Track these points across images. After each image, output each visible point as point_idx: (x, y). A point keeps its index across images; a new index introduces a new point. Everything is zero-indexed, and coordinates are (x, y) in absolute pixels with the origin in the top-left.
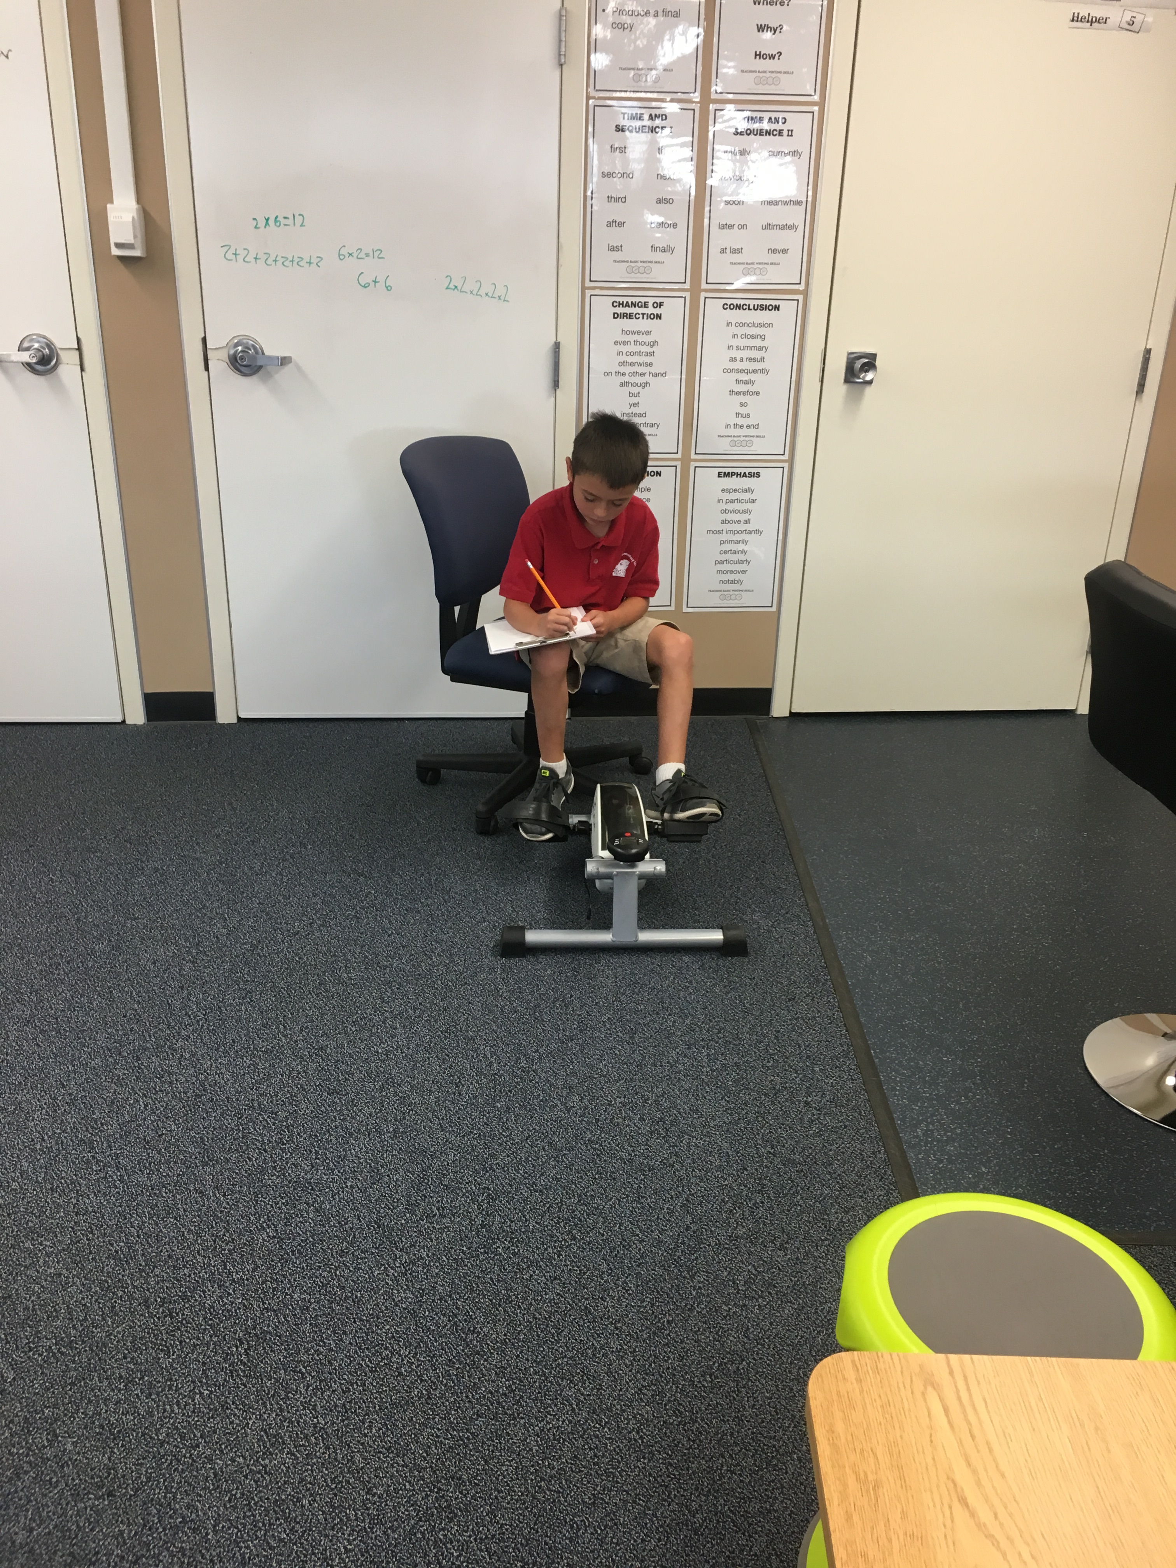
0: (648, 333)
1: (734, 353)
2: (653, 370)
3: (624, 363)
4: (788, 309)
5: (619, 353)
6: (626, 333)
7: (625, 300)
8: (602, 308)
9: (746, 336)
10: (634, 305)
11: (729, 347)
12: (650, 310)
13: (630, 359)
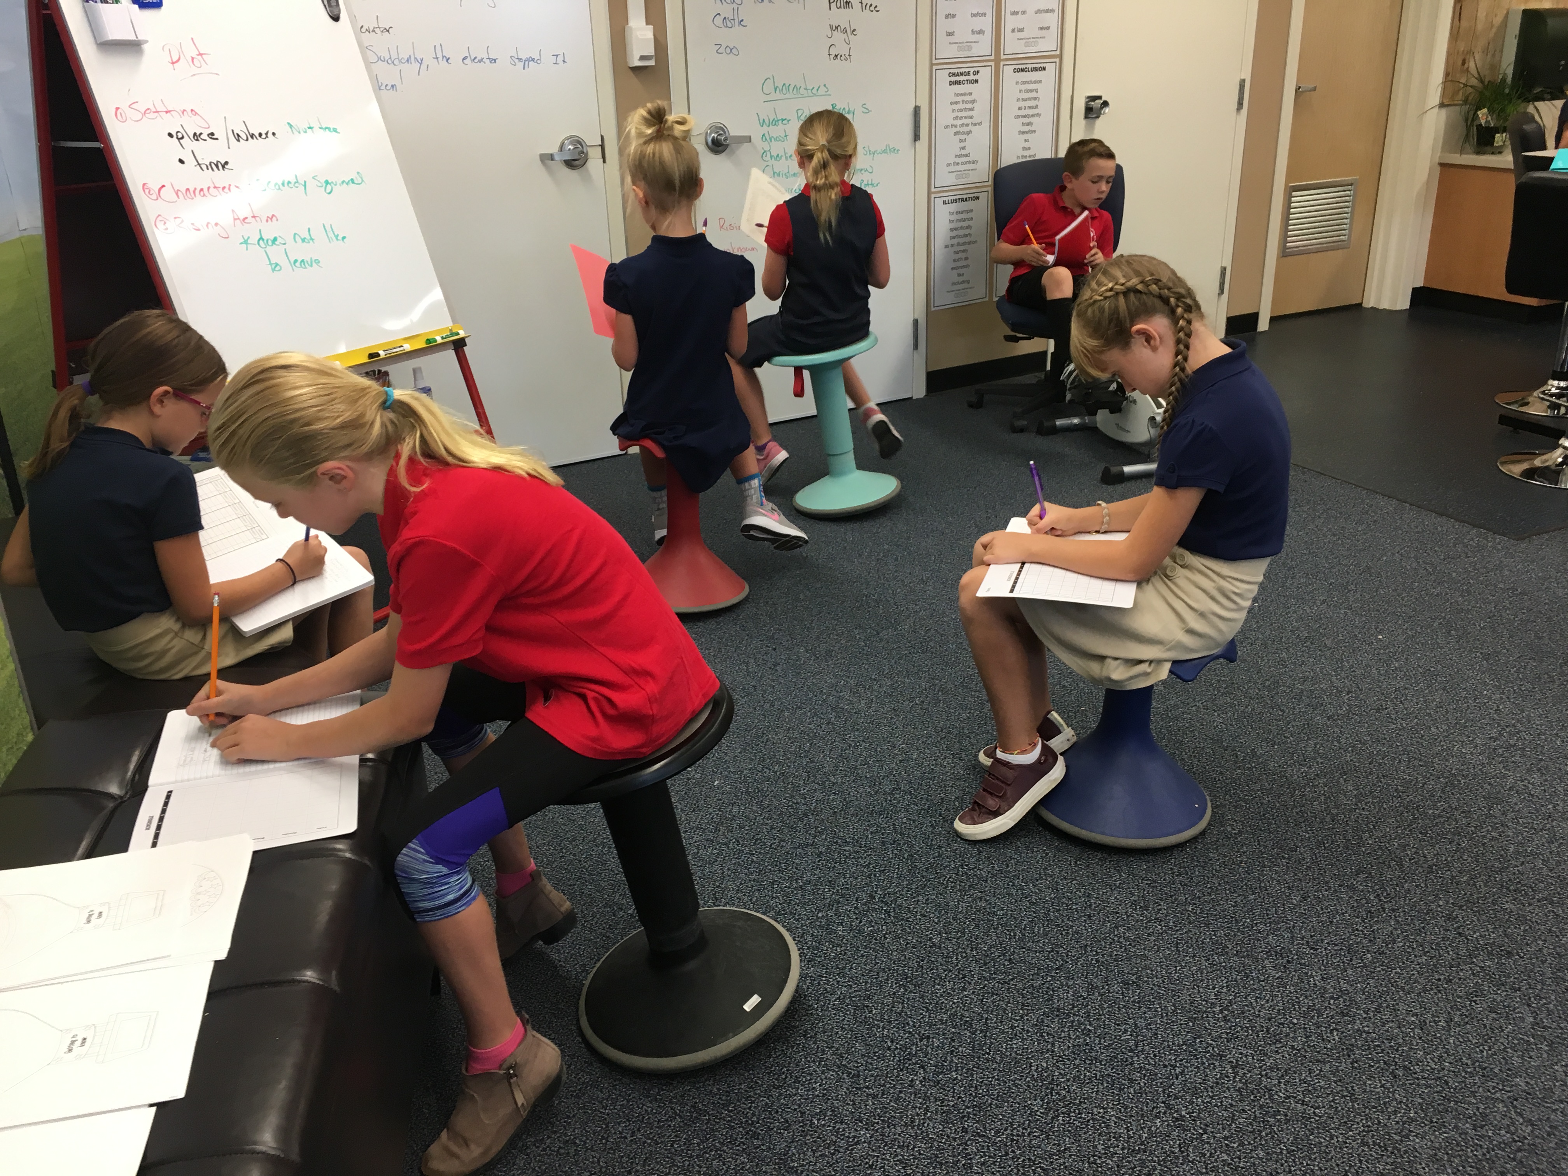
0: (970, 94)
1: (1022, 104)
2: (974, 121)
3: (955, 118)
4: (1051, 68)
5: (953, 111)
6: (957, 95)
7: (956, 71)
8: (943, 77)
9: (1028, 91)
10: (962, 74)
11: (1018, 100)
12: (972, 77)
13: (960, 114)
